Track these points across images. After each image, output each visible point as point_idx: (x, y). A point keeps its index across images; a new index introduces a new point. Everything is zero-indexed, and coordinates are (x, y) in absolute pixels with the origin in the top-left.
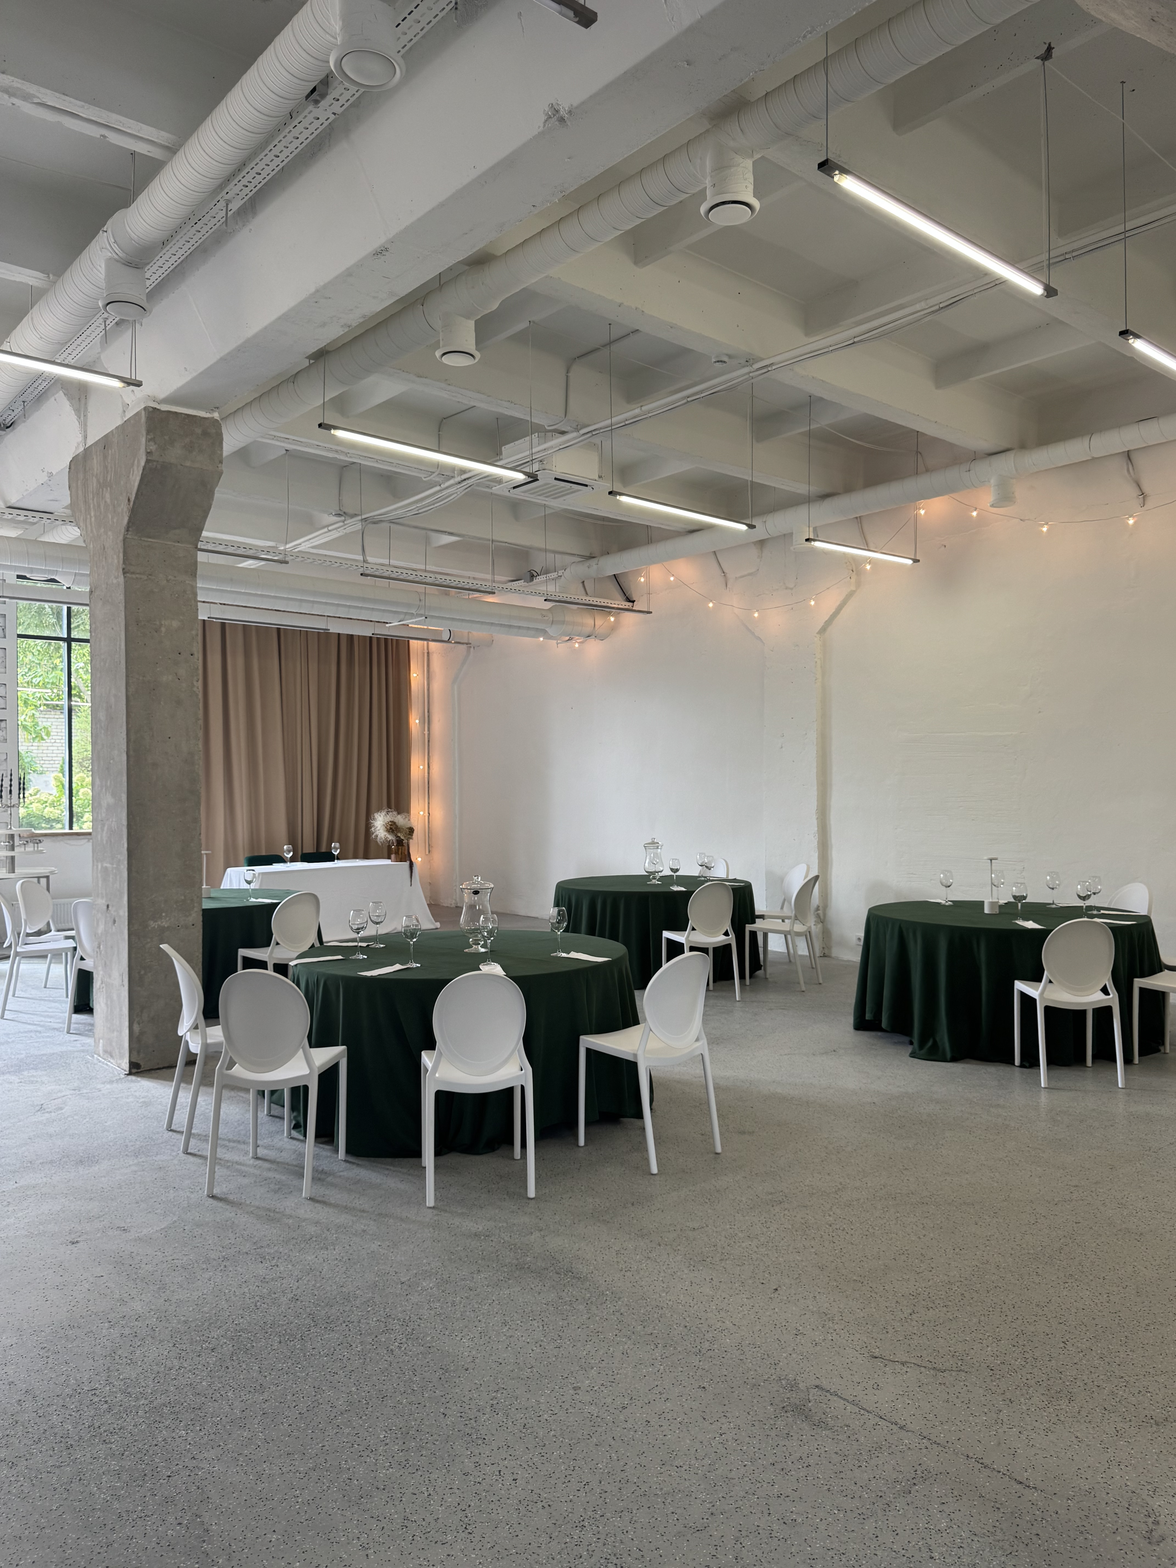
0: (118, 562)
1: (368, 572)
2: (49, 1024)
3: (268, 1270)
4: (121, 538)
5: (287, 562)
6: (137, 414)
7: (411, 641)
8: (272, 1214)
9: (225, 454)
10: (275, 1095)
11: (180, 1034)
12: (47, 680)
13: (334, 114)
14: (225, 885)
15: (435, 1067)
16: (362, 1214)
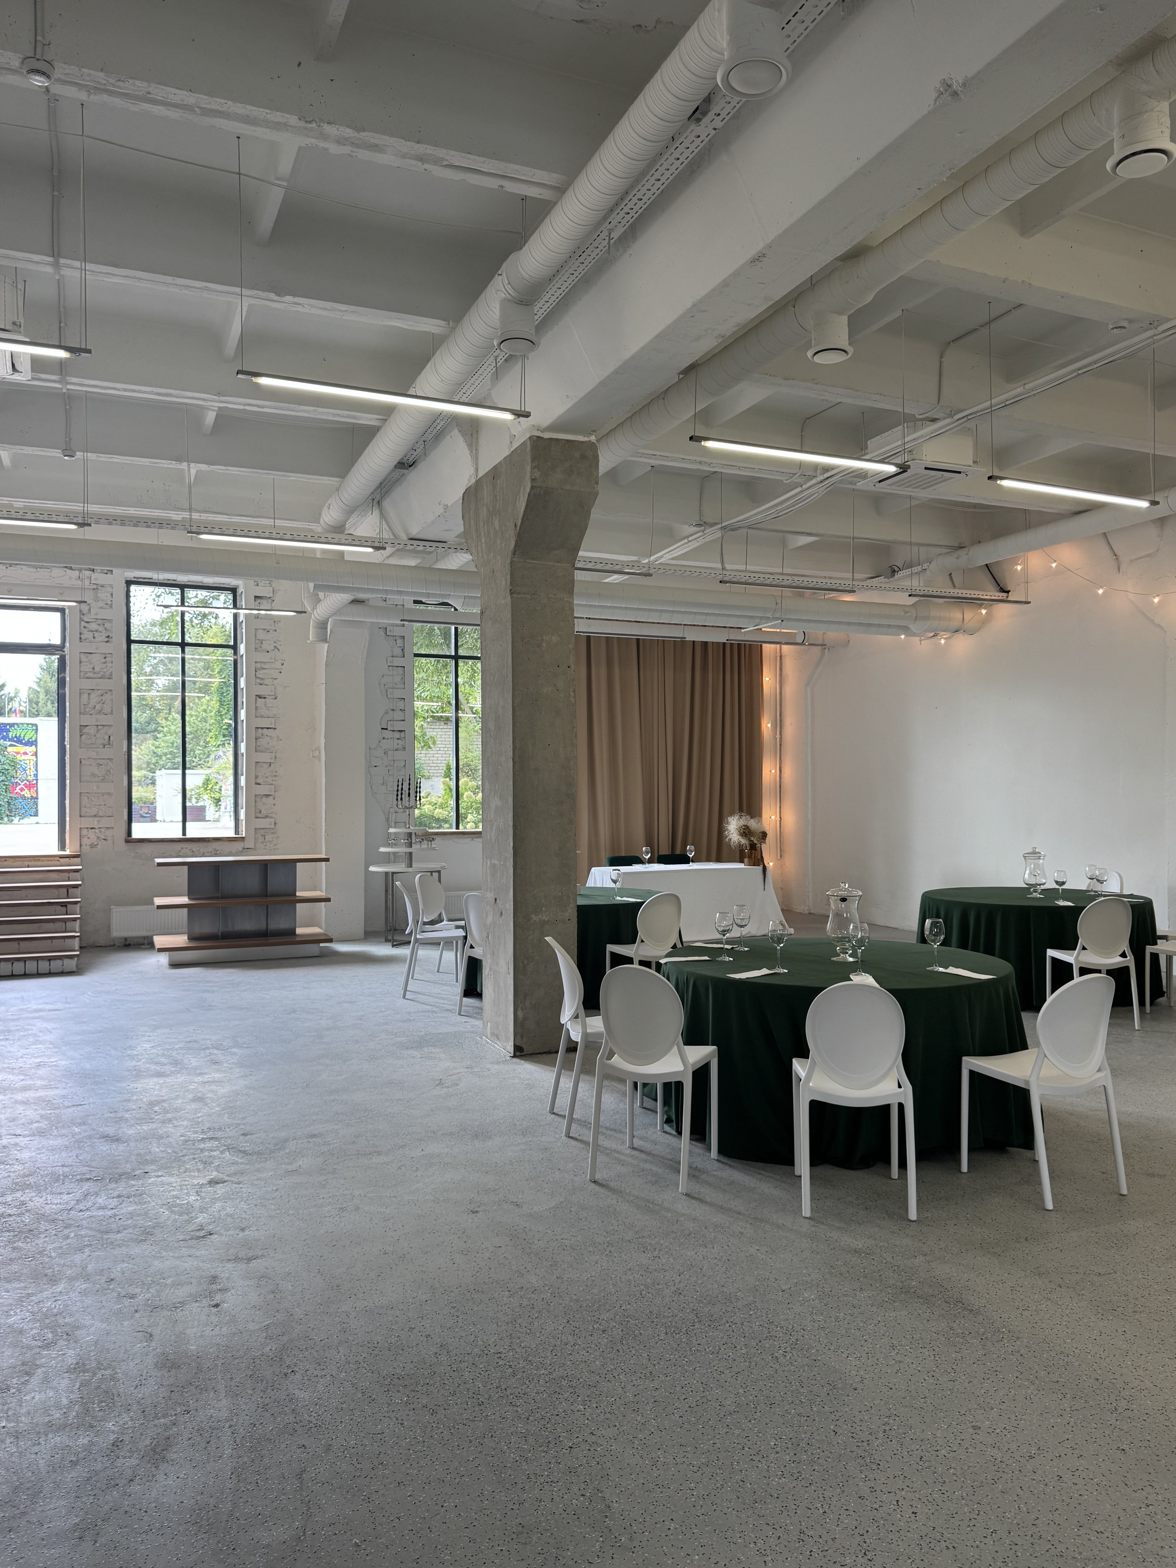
0: (506, 584)
1: (726, 579)
2: (443, 1005)
3: (650, 1261)
4: (509, 561)
5: (650, 575)
6: (524, 444)
7: (764, 645)
8: (651, 1206)
9: (600, 475)
10: (646, 1088)
11: (562, 1022)
12: (433, 694)
13: (715, 129)
14: (590, 883)
15: (809, 1076)
16: (738, 1216)
